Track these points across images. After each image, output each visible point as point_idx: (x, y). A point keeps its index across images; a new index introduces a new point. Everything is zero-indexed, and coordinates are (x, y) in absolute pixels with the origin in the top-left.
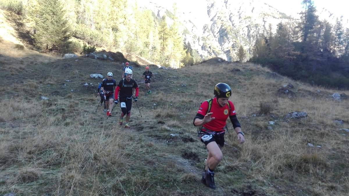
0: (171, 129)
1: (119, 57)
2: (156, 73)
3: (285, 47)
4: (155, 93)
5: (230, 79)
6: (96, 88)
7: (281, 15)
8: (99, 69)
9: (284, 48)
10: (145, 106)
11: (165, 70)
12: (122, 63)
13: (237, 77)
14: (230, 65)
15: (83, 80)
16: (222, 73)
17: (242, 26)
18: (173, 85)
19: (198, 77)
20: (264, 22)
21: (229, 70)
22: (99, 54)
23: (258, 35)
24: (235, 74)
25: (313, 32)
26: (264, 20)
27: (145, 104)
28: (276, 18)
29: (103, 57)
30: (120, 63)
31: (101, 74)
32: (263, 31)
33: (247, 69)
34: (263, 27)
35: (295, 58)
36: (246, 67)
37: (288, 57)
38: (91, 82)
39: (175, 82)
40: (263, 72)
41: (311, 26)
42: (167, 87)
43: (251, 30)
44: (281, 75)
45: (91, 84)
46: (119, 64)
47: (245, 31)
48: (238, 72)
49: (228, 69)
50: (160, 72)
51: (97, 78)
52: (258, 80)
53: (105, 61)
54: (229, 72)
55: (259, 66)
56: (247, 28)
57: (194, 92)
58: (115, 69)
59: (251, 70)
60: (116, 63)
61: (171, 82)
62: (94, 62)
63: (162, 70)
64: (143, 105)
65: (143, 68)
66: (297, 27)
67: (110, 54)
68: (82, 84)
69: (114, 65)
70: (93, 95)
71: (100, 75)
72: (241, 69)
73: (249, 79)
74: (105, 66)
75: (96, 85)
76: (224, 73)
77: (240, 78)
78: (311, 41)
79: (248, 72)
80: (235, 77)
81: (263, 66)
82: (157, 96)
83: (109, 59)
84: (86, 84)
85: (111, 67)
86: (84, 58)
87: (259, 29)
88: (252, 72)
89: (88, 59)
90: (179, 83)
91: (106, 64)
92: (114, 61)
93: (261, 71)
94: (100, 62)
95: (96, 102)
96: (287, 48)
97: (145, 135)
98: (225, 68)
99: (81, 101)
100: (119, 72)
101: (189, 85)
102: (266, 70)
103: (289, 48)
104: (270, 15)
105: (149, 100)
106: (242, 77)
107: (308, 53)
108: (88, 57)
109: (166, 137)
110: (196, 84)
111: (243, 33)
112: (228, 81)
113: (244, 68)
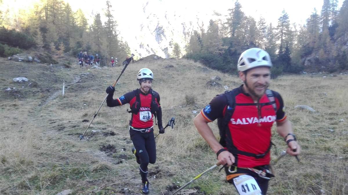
0: (95, 126)
1: (46, 59)
2: (88, 73)
3: (215, 42)
4: (86, 93)
5: (164, 75)
6: (20, 92)
8: (23, 72)
9: (214, 44)
10: (75, 107)
11: (97, 70)
12: (50, 64)
13: (171, 73)
14: (165, 61)
15: (5, 85)
16: (157, 70)
18: (106, 84)
19: (133, 75)
20: (197, 20)
21: (164, 66)
22: (24, 56)
24: (169, 70)
25: (240, 28)
27: (74, 105)
29: (28, 59)
30: (48, 65)
31: (26, 77)
32: (197, 28)
33: (180, 65)
34: (197, 24)
35: (224, 52)
36: (180, 63)
37: (218, 51)
38: (14, 87)
39: (109, 81)
40: (194, 67)
41: (238, 22)
42: (100, 87)
43: (186, 27)
44: (212, 69)
45: (14, 88)
46: (46, 65)
48: (172, 68)
49: (162, 66)
50: (92, 72)
51: (21, 82)
52: (190, 74)
53: (31, 63)
54: (163, 68)
55: (192, 62)
56: (182, 26)
57: (128, 89)
58: (42, 71)
59: (184, 66)
60: (42, 65)
61: (104, 81)
62: (17, 65)
63: (95, 69)
64: (72, 107)
65: (74, 68)
66: (226, 23)
67: (36, 55)
68: (4, 89)
69: (41, 67)
70: (17, 100)
71: (24, 79)
72: (174, 65)
73: (182, 74)
74: (30, 69)
75: (20, 89)
76: (159, 70)
77: (174, 74)
78: (238, 36)
79: (181, 67)
80: (169, 73)
81: (196, 61)
82: (88, 96)
83: (35, 61)
84: (9, 89)
85: (37, 69)
86: (6, 62)
88: (185, 68)
89: (11, 62)
90: (113, 82)
91: (32, 67)
92: (41, 63)
93: (193, 67)
94: (25, 65)
95: (20, 107)
96: (216, 44)
97: (66, 135)
98: (160, 65)
99: (3, 107)
100: (46, 74)
101: (124, 83)
102: (197, 65)
103: (218, 44)
105: (79, 101)
106: (175, 72)
107: (236, 47)
108: (10, 59)
109: (87, 134)
110: (131, 82)
112: (162, 77)
113: (178, 64)
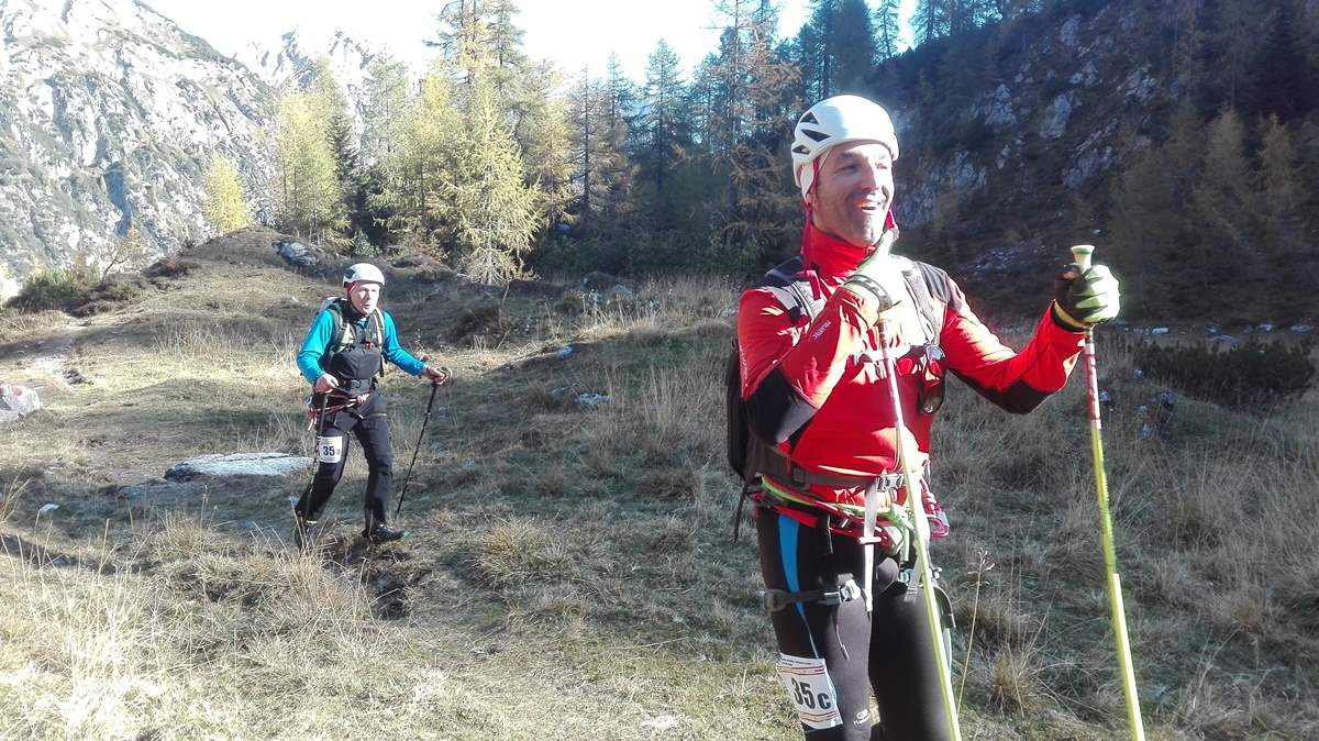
7: (187, 45)
17: (24, 76)
20: (121, 69)
23: (103, 120)
26: (122, 57)
28: (169, 54)
32: (124, 104)
34: (120, 87)
43: (70, 96)
47: (40, 102)
56: (51, 89)
87: (104, 96)
104: (145, 42)
111: (32, 107)
